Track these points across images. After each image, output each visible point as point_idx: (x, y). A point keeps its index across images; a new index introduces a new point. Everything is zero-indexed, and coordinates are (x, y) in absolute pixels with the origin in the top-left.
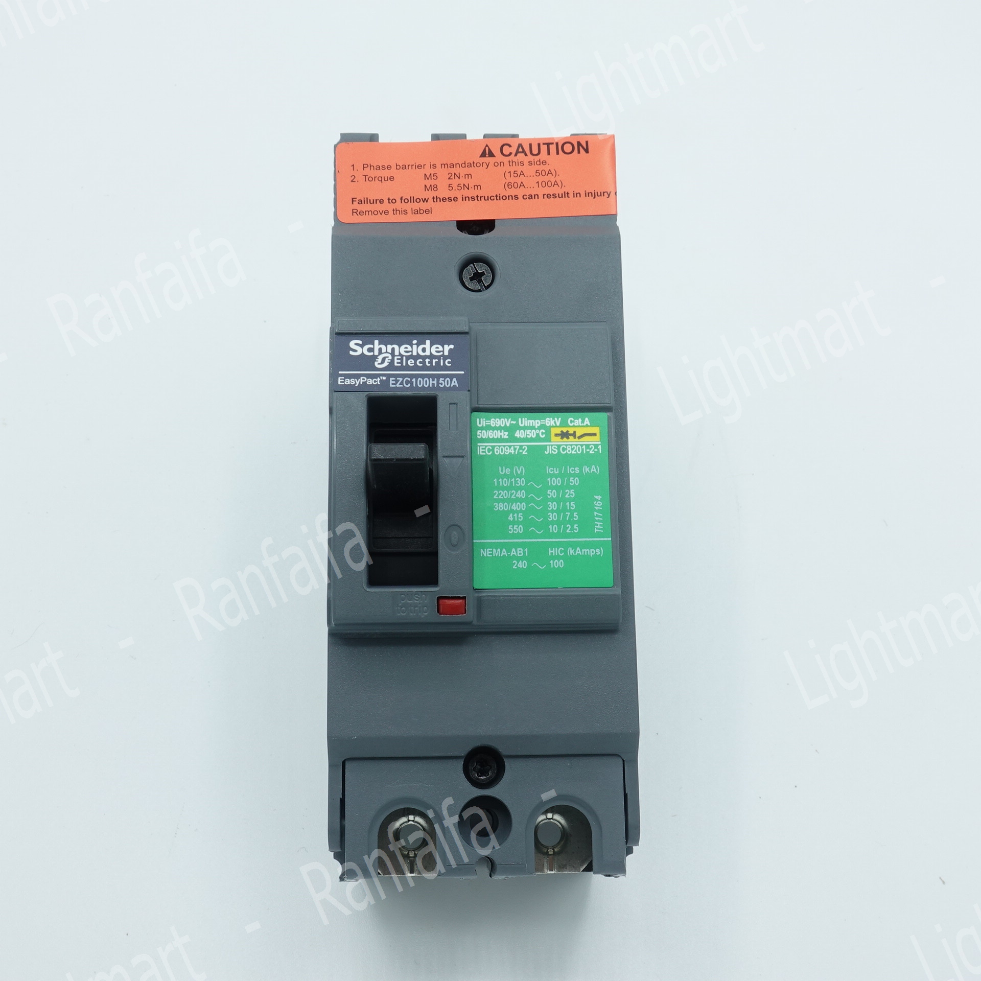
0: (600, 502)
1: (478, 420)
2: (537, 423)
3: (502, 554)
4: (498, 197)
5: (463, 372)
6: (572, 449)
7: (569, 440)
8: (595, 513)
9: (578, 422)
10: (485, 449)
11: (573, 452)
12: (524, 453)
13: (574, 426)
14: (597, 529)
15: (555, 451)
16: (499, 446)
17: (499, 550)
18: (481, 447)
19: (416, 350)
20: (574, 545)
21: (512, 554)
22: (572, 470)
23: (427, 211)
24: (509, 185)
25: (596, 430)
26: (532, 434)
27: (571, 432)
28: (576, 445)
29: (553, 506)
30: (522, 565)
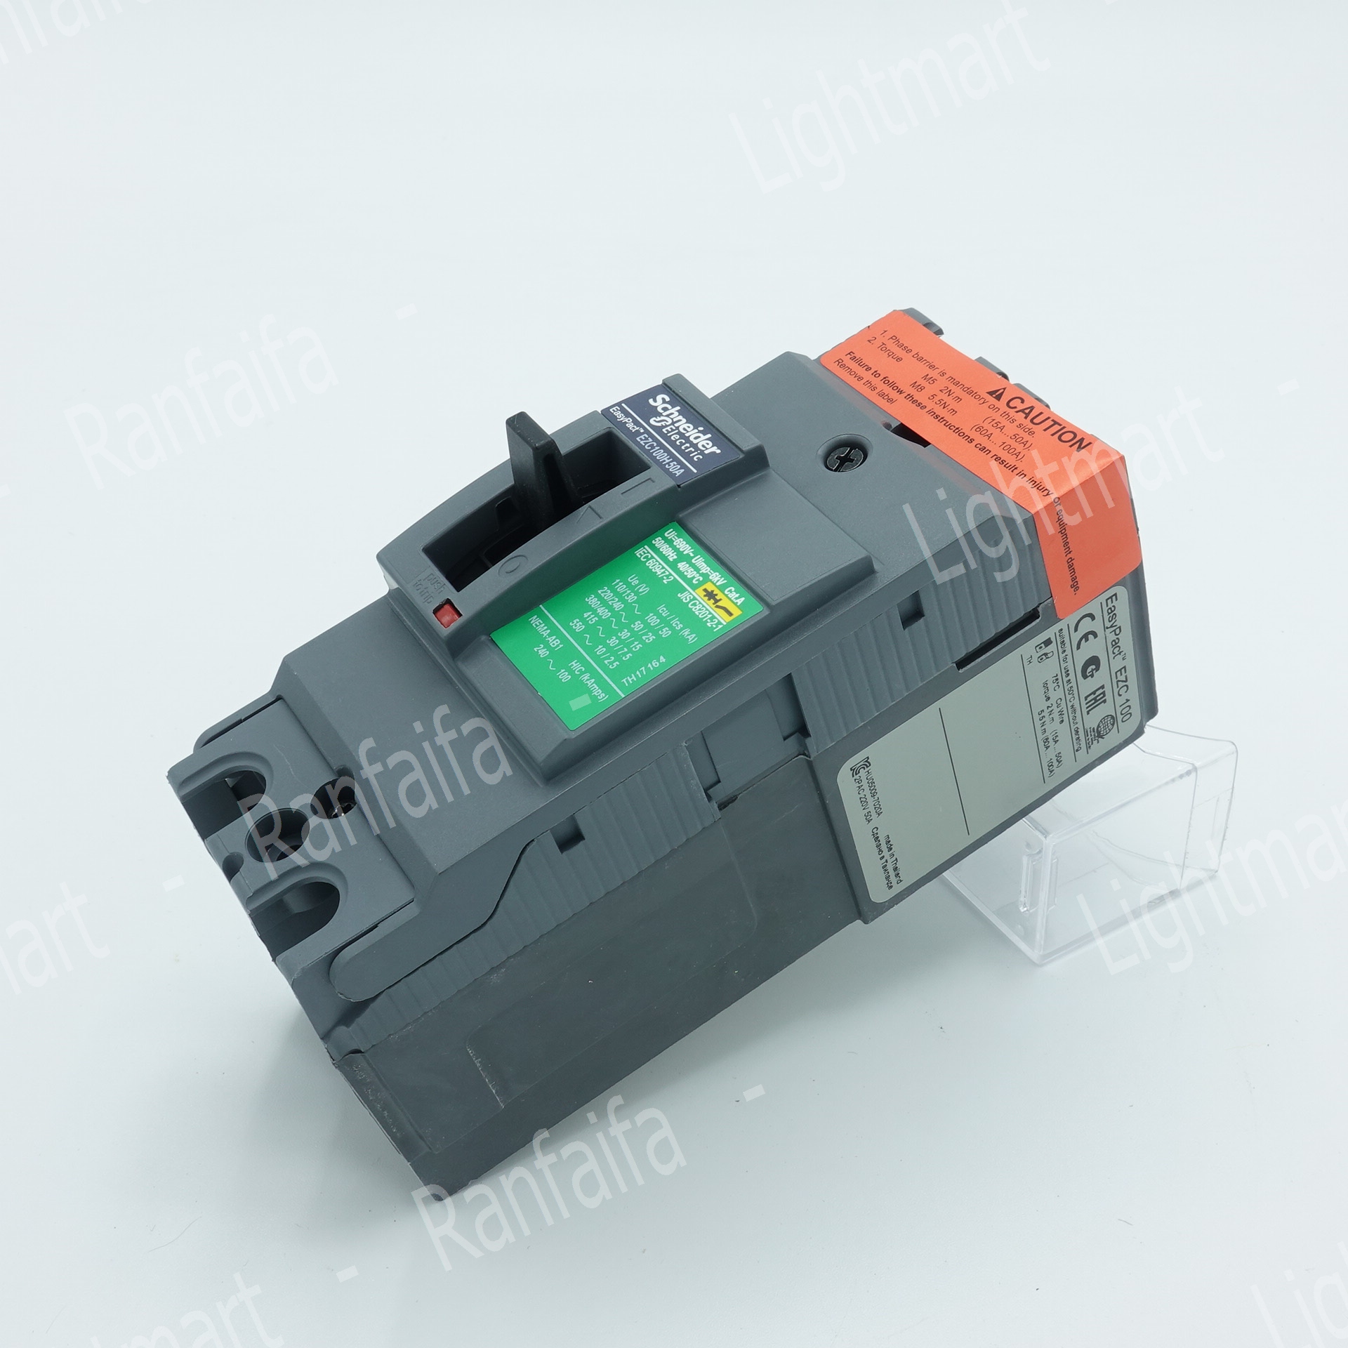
0: (658, 664)
1: (672, 530)
2: (705, 569)
3: (543, 633)
4: (957, 430)
5: (695, 471)
6: (700, 610)
7: (708, 602)
8: (643, 668)
9: (734, 595)
10: (645, 553)
11: (697, 613)
12: (664, 581)
13: (727, 596)
14: (627, 680)
15: (686, 600)
16: (657, 561)
17: (546, 627)
18: (644, 550)
19: (692, 433)
20: (594, 674)
21: (549, 639)
22: (676, 624)
23: (890, 401)
24: (979, 429)
25: (736, 612)
26: (690, 573)
27: (718, 598)
28: (707, 610)
29: (625, 634)
30: (543, 652)
